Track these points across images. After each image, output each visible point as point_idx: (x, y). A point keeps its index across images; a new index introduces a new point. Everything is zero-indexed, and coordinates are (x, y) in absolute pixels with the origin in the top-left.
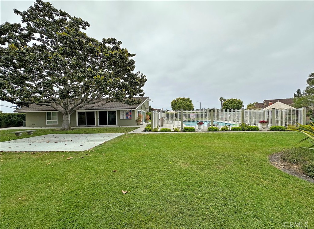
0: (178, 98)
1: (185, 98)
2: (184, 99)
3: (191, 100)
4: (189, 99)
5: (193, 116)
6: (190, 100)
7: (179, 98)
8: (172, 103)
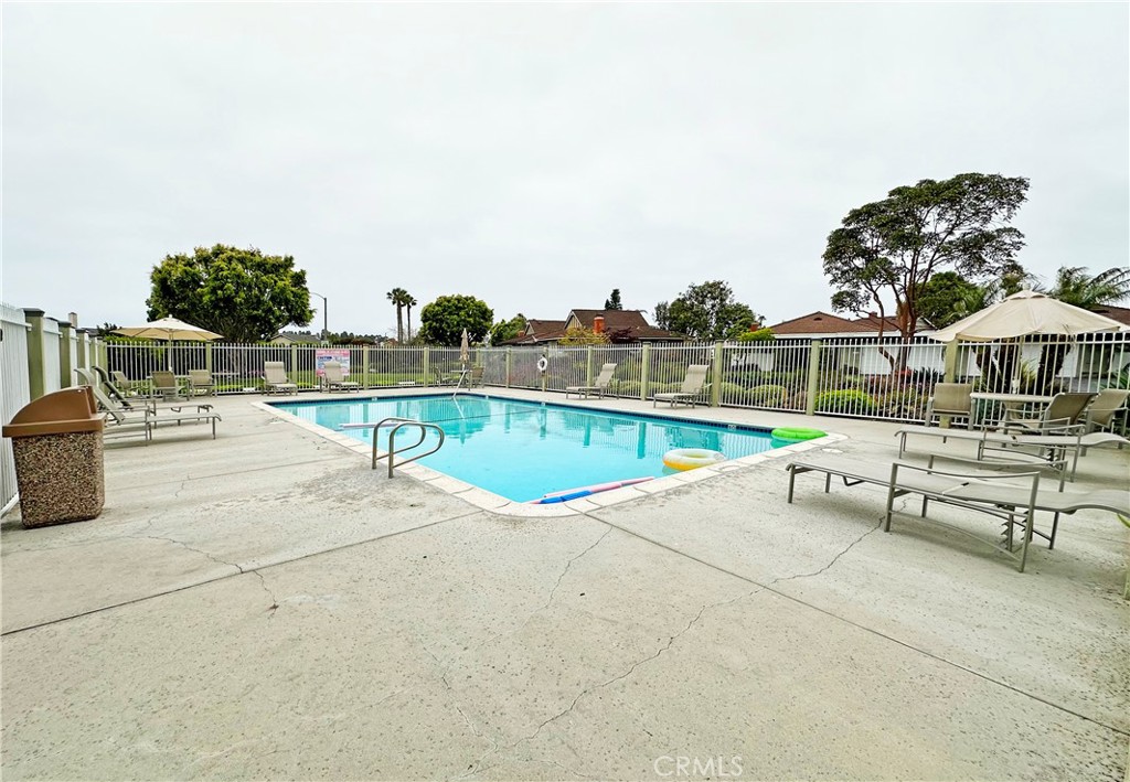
0: (209, 246)
1: (264, 254)
2: (257, 259)
3: (303, 272)
4: (289, 262)
5: (332, 362)
6: (296, 269)
7: (218, 251)
8: (157, 271)
